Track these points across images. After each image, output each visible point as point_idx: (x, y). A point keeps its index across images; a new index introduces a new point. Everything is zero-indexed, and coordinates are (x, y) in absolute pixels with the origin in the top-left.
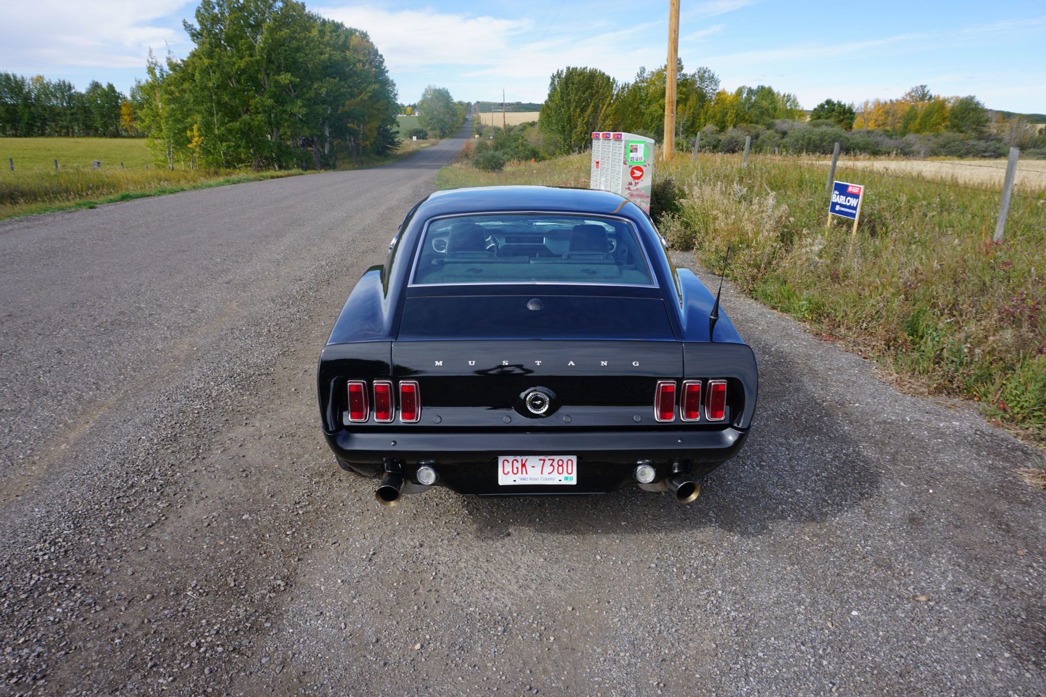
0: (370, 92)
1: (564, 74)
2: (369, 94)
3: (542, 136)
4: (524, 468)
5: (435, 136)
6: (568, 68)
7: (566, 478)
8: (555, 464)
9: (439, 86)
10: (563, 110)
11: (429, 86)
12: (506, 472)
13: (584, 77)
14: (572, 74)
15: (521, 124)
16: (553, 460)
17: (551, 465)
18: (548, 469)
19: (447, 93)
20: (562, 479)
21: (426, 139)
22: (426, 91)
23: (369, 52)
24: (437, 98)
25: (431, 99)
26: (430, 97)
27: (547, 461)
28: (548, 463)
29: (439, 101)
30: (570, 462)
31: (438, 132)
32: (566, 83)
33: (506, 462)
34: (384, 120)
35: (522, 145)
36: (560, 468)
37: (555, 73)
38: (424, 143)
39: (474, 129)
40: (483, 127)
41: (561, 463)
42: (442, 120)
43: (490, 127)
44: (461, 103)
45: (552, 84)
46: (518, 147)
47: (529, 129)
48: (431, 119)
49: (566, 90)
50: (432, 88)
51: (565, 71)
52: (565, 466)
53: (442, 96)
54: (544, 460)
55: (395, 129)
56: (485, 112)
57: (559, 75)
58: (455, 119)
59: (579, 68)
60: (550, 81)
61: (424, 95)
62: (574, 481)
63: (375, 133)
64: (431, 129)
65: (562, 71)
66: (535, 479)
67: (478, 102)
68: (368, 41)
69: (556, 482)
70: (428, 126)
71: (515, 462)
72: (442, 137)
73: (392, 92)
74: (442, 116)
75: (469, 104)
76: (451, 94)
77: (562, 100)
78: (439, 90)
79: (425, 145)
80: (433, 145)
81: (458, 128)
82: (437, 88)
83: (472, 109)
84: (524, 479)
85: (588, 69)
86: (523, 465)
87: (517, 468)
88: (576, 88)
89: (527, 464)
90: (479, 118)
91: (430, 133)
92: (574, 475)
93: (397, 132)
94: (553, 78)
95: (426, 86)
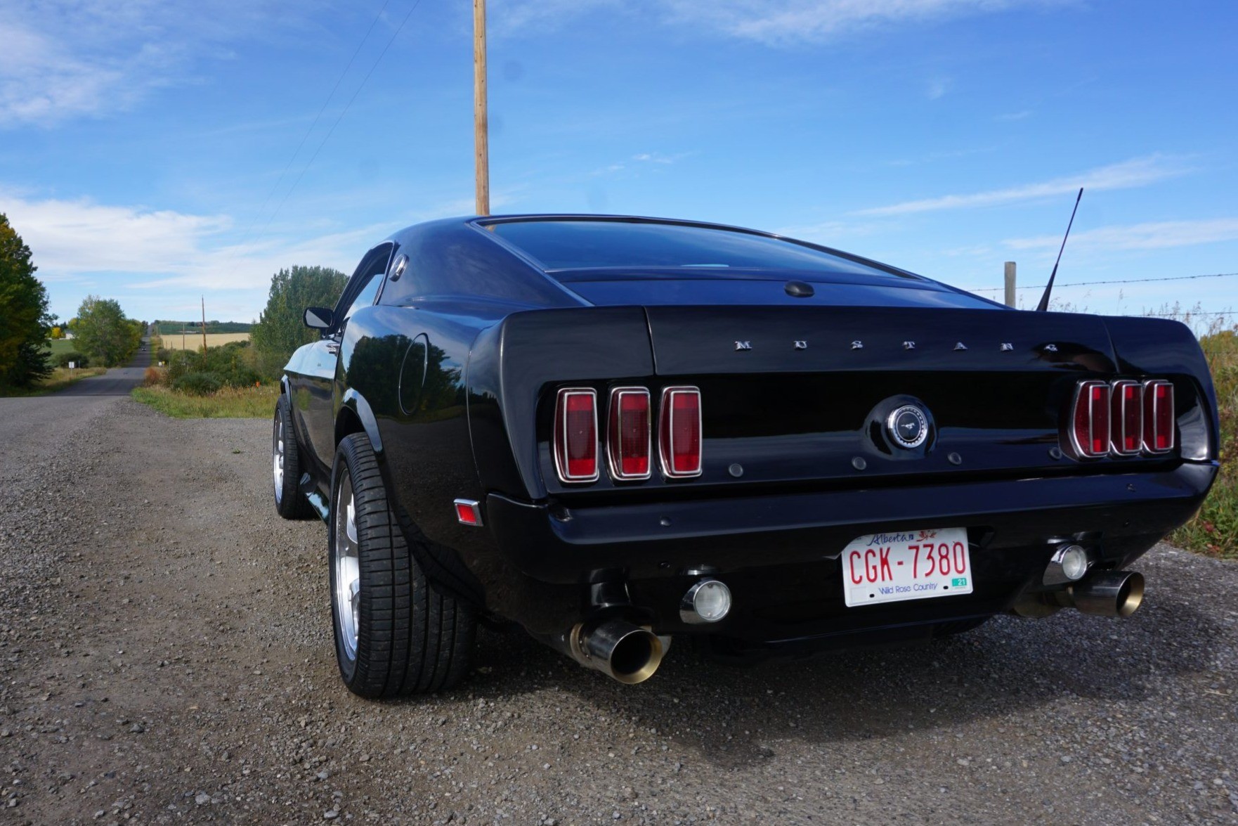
0: (11, 294)
1: (290, 275)
2: (9, 297)
3: (260, 356)
4: (886, 567)
5: (99, 364)
6: (295, 268)
7: (955, 582)
8: (935, 555)
9: (105, 297)
10: (292, 320)
11: (90, 297)
12: (857, 579)
13: (317, 279)
14: (300, 273)
15: (226, 345)
16: (932, 546)
17: (930, 557)
18: (924, 566)
19: (116, 306)
20: (949, 584)
21: (87, 368)
22: (85, 303)
23: (9, 242)
24: (102, 313)
25: (93, 314)
26: (90, 312)
27: (921, 549)
28: (924, 552)
29: (104, 317)
30: (958, 548)
31: (102, 359)
32: (294, 286)
33: (855, 557)
34: (29, 337)
35: (236, 367)
36: (944, 562)
37: (278, 274)
38: (86, 372)
39: (155, 356)
40: (167, 352)
41: (944, 552)
42: (108, 343)
43: (180, 351)
44: (134, 322)
45: (274, 288)
46: (230, 370)
47: (239, 351)
48: (92, 341)
49: (295, 294)
50: (95, 299)
51: (291, 271)
52: (951, 556)
53: (109, 311)
54: (917, 548)
55: (44, 350)
56: (168, 333)
57: (283, 276)
58: (128, 341)
59: (309, 267)
60: (271, 284)
61: (82, 310)
62: (968, 589)
63: (16, 353)
64: (93, 355)
65: (287, 272)
66: (906, 589)
67: (157, 322)
68: (7, 227)
69: (939, 592)
70: (87, 350)
71: (870, 555)
72: (109, 366)
73: (40, 299)
74: (108, 337)
75: (144, 324)
76: (121, 308)
77: (290, 307)
78: (105, 303)
79: (87, 373)
80: (100, 374)
81: (131, 354)
82: (102, 299)
83: (149, 330)
84: (887, 591)
85: (321, 269)
86: (884, 562)
87: (875, 568)
88: (307, 293)
89: (889, 558)
90: (161, 341)
91: (92, 360)
92: (968, 574)
93: (49, 354)
94: (275, 280)
95: (85, 297)
